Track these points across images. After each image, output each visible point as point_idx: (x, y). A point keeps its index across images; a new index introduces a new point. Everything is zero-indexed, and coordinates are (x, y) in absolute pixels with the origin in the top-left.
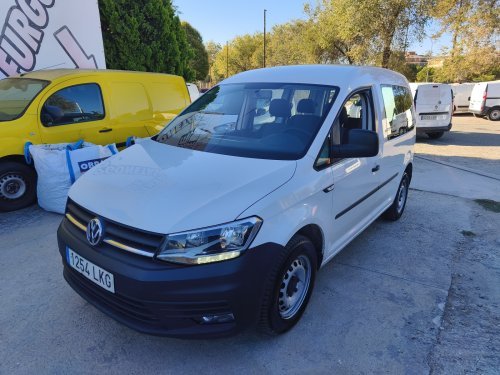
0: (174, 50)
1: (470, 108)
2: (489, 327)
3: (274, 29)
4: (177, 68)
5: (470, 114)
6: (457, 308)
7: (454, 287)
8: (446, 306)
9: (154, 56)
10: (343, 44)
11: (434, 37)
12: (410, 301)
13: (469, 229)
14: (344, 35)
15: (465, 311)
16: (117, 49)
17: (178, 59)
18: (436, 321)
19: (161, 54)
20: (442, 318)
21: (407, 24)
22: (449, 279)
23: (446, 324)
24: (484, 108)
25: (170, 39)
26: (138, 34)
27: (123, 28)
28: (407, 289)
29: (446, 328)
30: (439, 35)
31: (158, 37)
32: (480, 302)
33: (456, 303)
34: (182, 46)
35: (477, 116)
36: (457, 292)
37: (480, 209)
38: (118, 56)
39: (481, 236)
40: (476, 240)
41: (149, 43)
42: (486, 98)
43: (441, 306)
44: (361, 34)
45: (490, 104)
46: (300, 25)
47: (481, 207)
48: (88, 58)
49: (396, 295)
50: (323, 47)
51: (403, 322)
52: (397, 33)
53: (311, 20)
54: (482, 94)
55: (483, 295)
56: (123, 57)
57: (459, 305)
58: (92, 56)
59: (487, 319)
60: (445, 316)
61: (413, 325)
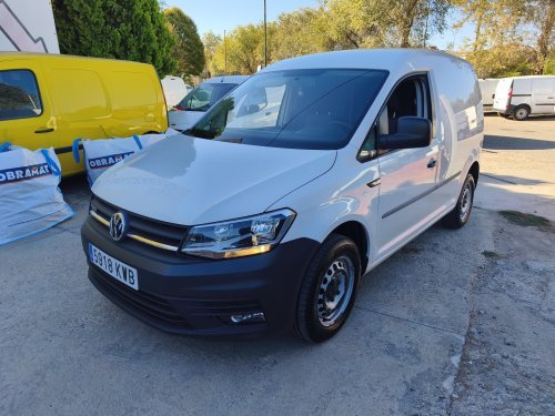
0: (148, 35)
1: (495, 107)
2: (516, 391)
3: (280, 18)
4: (154, 56)
5: (494, 114)
6: (476, 362)
7: (473, 330)
8: (462, 359)
9: (123, 42)
10: (356, 35)
11: (455, 26)
12: (415, 353)
13: (491, 249)
14: (357, 25)
15: (487, 367)
16: (76, 32)
17: (155, 45)
18: (448, 384)
19: (132, 40)
20: (456, 380)
21: (426, 12)
22: (466, 318)
23: (461, 389)
24: (510, 106)
25: (143, 21)
26: (103, 14)
27: (81, 6)
28: (413, 336)
29: (460, 395)
30: (461, 25)
31: (128, 18)
32: (506, 351)
33: (475, 354)
34: (160, 31)
35: (502, 115)
36: (477, 337)
37: (504, 223)
38: (77, 40)
39: (507, 257)
40: (501, 262)
41: (116, 25)
42: (511, 95)
43: (456, 360)
44: (376, 24)
45: (516, 102)
46: (309, 14)
47: (506, 220)
48: (35, 42)
49: (398, 346)
50: (335, 38)
51: (403, 389)
52: (416, 23)
53: (322, 9)
54: (508, 90)
55: (508, 341)
56: (84, 42)
57: (478, 356)
58: (41, 39)
59: (514, 378)
60: (460, 376)
61: (416, 394)
